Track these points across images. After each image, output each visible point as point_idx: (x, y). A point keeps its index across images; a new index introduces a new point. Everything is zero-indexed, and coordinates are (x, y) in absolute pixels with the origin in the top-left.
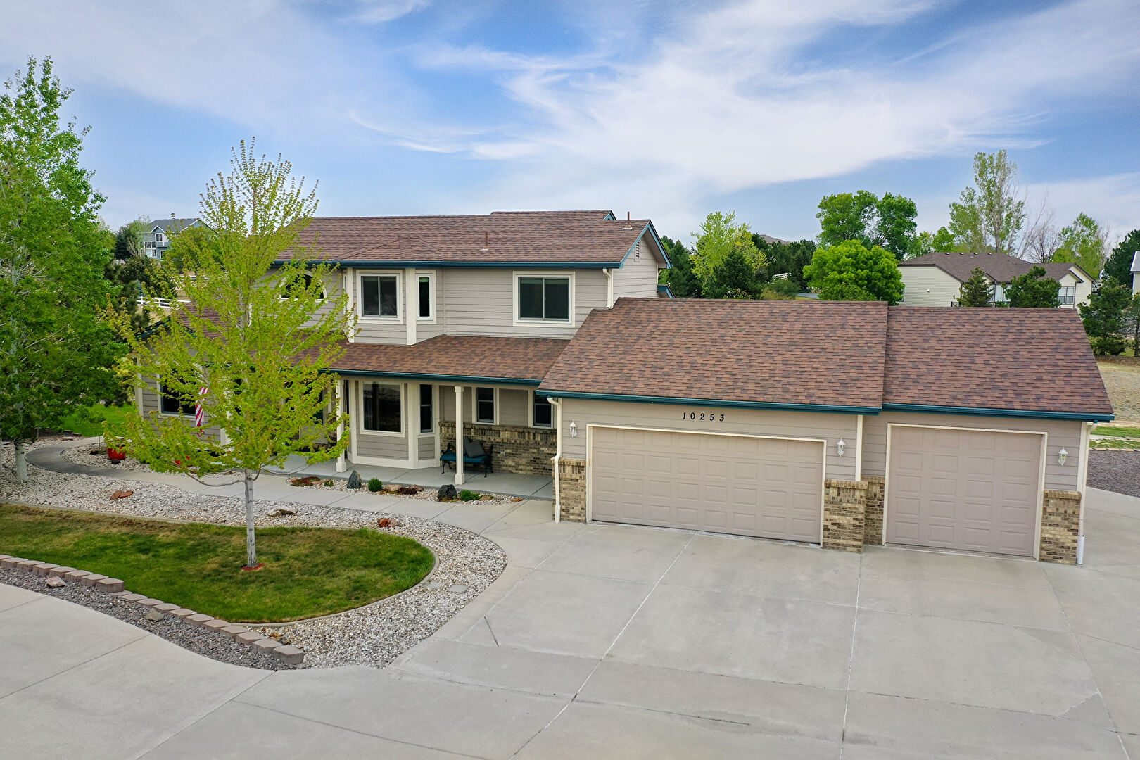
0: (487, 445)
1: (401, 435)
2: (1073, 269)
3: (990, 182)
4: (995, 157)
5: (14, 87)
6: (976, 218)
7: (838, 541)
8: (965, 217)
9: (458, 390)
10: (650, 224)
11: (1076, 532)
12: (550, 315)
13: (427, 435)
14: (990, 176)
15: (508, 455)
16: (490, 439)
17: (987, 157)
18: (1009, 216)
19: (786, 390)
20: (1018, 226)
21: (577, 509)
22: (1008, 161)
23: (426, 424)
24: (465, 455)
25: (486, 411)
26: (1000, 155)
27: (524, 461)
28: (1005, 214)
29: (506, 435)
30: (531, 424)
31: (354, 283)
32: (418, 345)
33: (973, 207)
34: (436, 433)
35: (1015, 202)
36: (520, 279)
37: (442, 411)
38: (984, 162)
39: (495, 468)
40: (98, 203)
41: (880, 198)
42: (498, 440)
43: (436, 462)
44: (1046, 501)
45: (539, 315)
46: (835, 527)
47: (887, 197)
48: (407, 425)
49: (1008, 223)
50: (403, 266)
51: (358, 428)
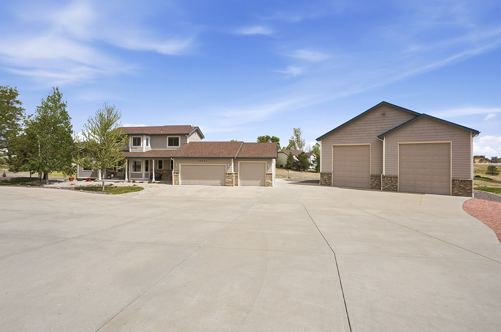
0: (160, 174)
1: (141, 172)
2: (313, 154)
3: (297, 135)
4: (298, 129)
5: (51, 93)
6: (294, 143)
7: (229, 184)
8: (292, 143)
9: (153, 160)
10: (198, 127)
11: (272, 180)
12: (175, 145)
13: (147, 172)
14: (297, 134)
15: (165, 176)
16: (161, 173)
17: (296, 129)
18: (302, 143)
19: (218, 155)
20: (304, 145)
21: (177, 182)
22: (301, 130)
23: (147, 170)
24: (155, 176)
25: (160, 167)
26: (299, 129)
27: (169, 177)
28: (301, 142)
29: (165, 172)
30: (170, 169)
31: (131, 139)
32: (145, 152)
33: (293, 140)
34: (149, 172)
35: (303, 140)
36: (168, 138)
37: (151, 167)
38: (295, 131)
39: (162, 179)
40: (70, 119)
41: (271, 137)
42: (163, 173)
43: (149, 178)
44: (267, 175)
45: (172, 145)
46: (228, 182)
47: (273, 137)
48: (142, 170)
49: (302, 145)
50: (142, 135)
51: (131, 171)
